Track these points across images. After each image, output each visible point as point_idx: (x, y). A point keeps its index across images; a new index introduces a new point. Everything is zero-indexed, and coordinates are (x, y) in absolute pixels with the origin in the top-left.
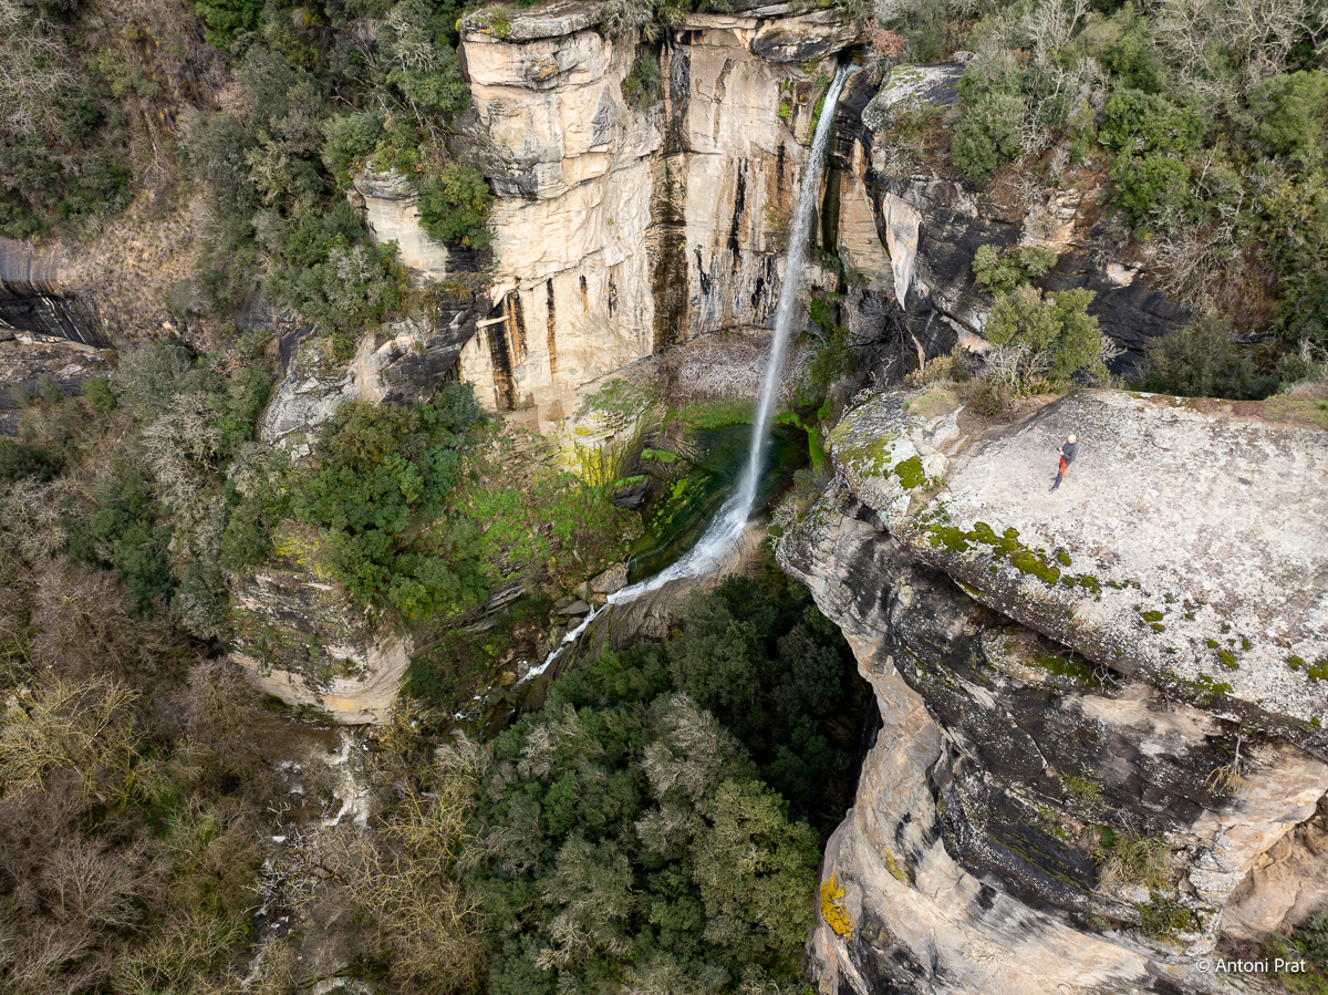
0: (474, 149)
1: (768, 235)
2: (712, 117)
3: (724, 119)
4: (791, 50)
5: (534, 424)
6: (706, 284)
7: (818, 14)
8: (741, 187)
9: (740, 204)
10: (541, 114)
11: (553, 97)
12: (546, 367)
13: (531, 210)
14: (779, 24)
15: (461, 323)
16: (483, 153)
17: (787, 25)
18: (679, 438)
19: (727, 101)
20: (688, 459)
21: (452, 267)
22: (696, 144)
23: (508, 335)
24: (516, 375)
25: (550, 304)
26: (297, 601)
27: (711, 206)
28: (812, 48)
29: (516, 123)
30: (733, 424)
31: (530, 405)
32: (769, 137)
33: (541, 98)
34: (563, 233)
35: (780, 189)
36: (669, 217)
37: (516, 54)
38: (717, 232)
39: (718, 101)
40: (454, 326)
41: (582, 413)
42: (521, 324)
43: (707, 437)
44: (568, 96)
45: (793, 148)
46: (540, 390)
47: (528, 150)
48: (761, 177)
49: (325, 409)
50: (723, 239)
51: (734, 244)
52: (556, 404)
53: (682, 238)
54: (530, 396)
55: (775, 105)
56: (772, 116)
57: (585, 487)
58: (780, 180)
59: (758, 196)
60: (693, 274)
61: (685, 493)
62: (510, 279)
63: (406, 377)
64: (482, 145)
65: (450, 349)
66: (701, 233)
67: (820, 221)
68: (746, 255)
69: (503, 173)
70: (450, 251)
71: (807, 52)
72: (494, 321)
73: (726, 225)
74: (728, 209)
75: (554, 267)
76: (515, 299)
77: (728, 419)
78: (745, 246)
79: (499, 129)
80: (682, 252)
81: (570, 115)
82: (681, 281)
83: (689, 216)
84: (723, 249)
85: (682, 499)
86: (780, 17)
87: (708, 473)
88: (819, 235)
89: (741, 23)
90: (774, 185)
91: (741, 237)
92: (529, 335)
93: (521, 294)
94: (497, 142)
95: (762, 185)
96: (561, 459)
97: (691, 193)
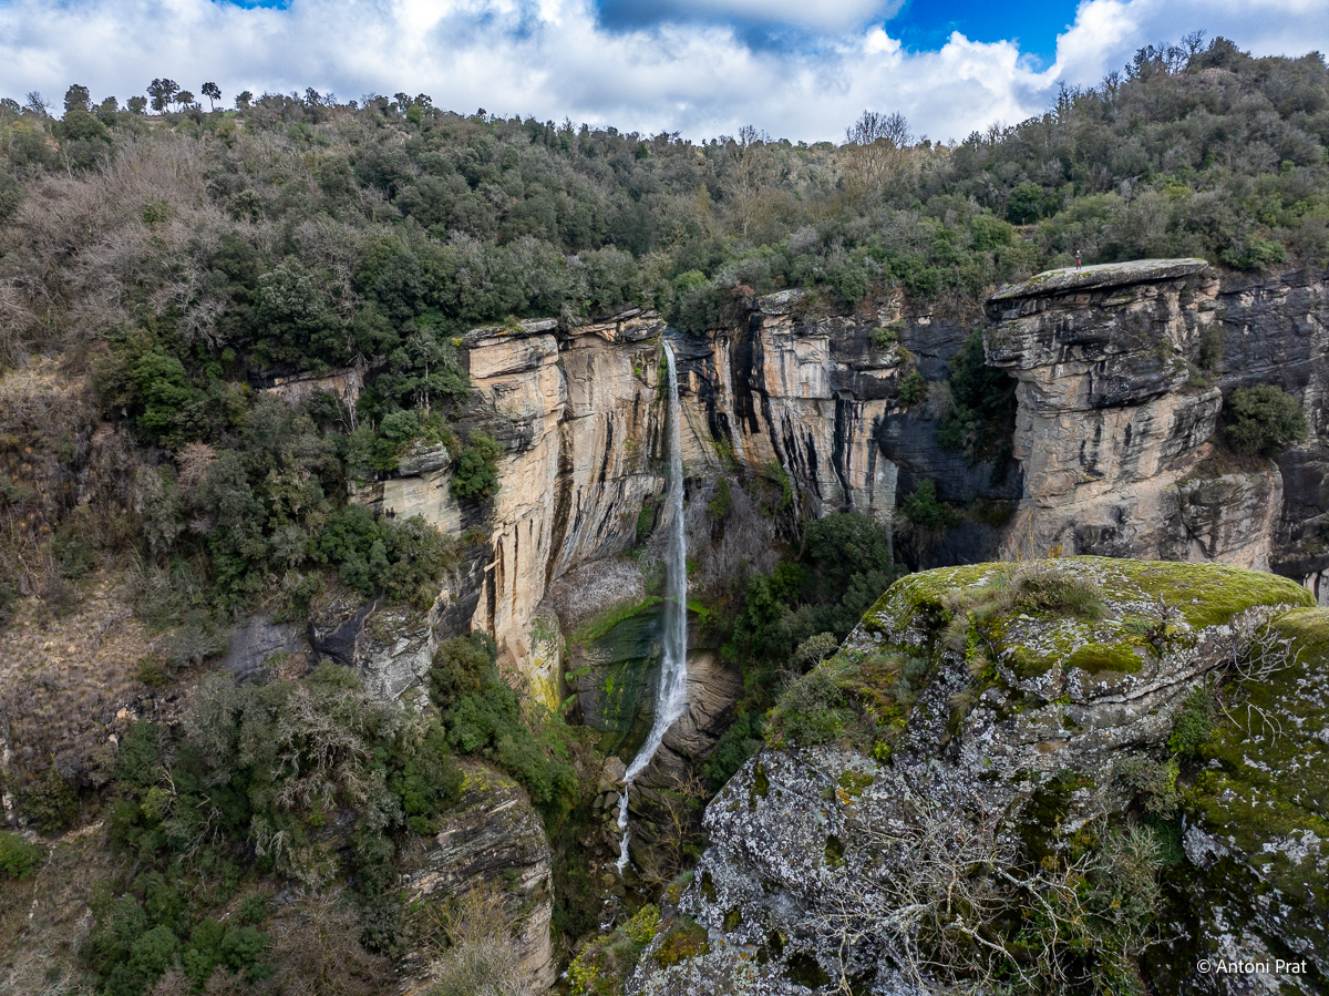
0: (482, 423)
1: (625, 461)
2: (587, 391)
3: (596, 390)
4: (644, 332)
5: (513, 662)
6: (578, 519)
7: (651, 313)
8: (610, 431)
9: (609, 444)
10: (531, 386)
11: (537, 374)
12: (510, 609)
13: (518, 462)
14: (628, 323)
15: (476, 570)
16: (491, 423)
17: (633, 322)
18: (584, 654)
19: (597, 377)
20: (601, 664)
21: (465, 524)
22: (578, 411)
23: (496, 580)
24: (496, 621)
25: (516, 546)
26: (489, 835)
27: (590, 452)
28: (654, 329)
29: (517, 395)
30: (617, 623)
31: (505, 649)
32: (628, 392)
33: (530, 375)
34: (531, 479)
35: (635, 424)
36: (565, 468)
37: (520, 346)
38: (593, 470)
39: (590, 379)
40: (472, 575)
41: (533, 646)
42: (502, 569)
43: (603, 641)
44: (544, 371)
45: (646, 392)
46: (508, 632)
47: (529, 410)
48: (623, 421)
49: (424, 660)
50: (597, 475)
51: (602, 478)
52: (518, 642)
53: (572, 482)
54: (504, 640)
55: (631, 370)
56: (629, 377)
57: (551, 714)
58: (635, 419)
59: (621, 434)
60: (573, 512)
61: (617, 685)
62: (501, 525)
63: (450, 628)
64: (490, 418)
65: (472, 595)
66: (581, 477)
67: (660, 438)
68: (607, 484)
69: (512, 432)
70: (463, 511)
71: (653, 332)
72: (492, 566)
73: (599, 464)
74: (601, 450)
75: (524, 510)
76: (500, 543)
77: (613, 623)
78: (609, 476)
79: (502, 404)
80: (570, 494)
81: (546, 385)
82: (565, 521)
83: (577, 464)
84: (595, 484)
85: (618, 690)
86: (630, 317)
87: (624, 662)
88: (659, 448)
89: (608, 326)
90: (631, 423)
91: (608, 470)
92: (506, 577)
93: (504, 539)
94: (503, 410)
95: (624, 426)
96: (534, 690)
97: (576, 446)
